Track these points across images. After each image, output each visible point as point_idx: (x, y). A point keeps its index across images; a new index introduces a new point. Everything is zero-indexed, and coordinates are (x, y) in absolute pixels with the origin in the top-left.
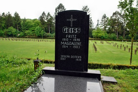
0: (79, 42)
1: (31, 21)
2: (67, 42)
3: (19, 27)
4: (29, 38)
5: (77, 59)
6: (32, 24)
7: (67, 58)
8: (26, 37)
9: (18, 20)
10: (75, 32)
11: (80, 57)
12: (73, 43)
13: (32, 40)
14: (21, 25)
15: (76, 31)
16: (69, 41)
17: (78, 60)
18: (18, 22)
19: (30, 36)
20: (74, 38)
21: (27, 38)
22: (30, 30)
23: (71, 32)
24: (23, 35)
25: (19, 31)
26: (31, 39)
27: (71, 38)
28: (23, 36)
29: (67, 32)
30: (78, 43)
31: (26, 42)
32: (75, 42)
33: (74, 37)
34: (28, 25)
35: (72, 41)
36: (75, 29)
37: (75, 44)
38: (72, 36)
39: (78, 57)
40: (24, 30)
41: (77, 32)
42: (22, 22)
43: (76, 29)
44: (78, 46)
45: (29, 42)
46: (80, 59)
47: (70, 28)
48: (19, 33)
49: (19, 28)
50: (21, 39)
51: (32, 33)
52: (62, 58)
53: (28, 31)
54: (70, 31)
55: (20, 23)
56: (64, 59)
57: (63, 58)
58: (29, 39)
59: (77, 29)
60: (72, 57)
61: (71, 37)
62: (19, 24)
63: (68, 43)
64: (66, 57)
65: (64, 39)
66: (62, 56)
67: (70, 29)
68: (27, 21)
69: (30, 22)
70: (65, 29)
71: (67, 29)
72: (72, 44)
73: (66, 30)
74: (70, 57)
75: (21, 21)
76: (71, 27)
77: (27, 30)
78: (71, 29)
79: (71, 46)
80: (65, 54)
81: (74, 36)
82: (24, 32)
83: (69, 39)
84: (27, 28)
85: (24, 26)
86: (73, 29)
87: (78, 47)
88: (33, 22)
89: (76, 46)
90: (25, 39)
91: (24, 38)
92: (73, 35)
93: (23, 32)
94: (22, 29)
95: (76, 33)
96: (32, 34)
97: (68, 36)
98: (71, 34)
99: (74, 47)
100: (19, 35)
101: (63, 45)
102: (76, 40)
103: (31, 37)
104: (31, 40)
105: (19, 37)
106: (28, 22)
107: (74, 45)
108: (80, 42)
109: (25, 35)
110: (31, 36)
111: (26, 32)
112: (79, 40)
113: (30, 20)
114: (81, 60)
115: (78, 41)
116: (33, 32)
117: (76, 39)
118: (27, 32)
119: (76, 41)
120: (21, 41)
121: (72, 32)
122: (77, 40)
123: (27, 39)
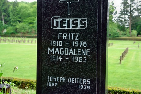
0: (84, 48)
1: (27, 5)
2: (59, 47)
3: (5, 16)
4: (23, 37)
5: (80, 85)
6: (28, 12)
7: (60, 83)
8: (19, 35)
9: (4, 3)
10: (77, 26)
11: (87, 82)
12: (71, 50)
13: (28, 41)
14: (9, 14)
15: (79, 26)
16: (64, 46)
17: (84, 87)
18: (4, 8)
19: (25, 33)
20: (74, 40)
21: (19, 37)
22: (25, 22)
23: (69, 26)
24: (12, 31)
25: (5, 24)
26: (27, 39)
27: (67, 41)
28: (12, 33)
29: (59, 28)
30: (82, 50)
31: (18, 44)
32: (77, 48)
33: (74, 38)
34: (21, 13)
35: (70, 46)
36: (77, 20)
37: (76, 53)
38: (71, 36)
39: (82, 82)
40: (14, 22)
41: (81, 27)
42: (11, 7)
43: (79, 20)
44: (83, 56)
45: (22, 44)
46: (87, 85)
47: (67, 20)
48: (6, 28)
49: (6, 18)
50: (9, 38)
51: (29, 28)
52: (50, 81)
53: (21, 24)
54: (66, 25)
55: (6, 9)
56: (53, 84)
57: (52, 82)
58: (23, 39)
59: (81, 22)
60: (71, 80)
61: (67, 37)
62: (5, 11)
63: (62, 50)
64: (59, 80)
65: (54, 43)
66: (50, 78)
67: (66, 22)
68: (20, 5)
69: (26, 7)
70: (55, 21)
71: (59, 20)
72: (71, 54)
73: (57, 22)
74: (67, 80)
75: (9, 6)
76: (68, 17)
77: (20, 21)
78: (69, 21)
79: (67, 56)
80: (56, 75)
81: (75, 36)
82: (14, 26)
83: (64, 41)
84: (20, 18)
85: (14, 15)
86: (71, 20)
87: (84, 60)
88: (32, 7)
89: (79, 56)
90: (16, 39)
91: (14, 36)
92: (73, 34)
93: (12, 25)
94: (10, 20)
95: (78, 28)
96: (30, 31)
97: (62, 35)
98: (68, 31)
99: (74, 60)
100: (5, 31)
101: (51, 54)
102: (79, 45)
103: (27, 35)
104: (26, 42)
105: (5, 35)
106: (22, 8)
107: (74, 56)
108: (86, 48)
109: (16, 32)
110: (28, 32)
111: (18, 27)
112: (85, 44)
113: (26, 3)
114: (89, 87)
115: (82, 47)
116: (31, 25)
117: (79, 41)
118: (19, 25)
119: (79, 47)
120: (7, 43)
121: (71, 28)
122: (81, 44)
123: (20, 39)
